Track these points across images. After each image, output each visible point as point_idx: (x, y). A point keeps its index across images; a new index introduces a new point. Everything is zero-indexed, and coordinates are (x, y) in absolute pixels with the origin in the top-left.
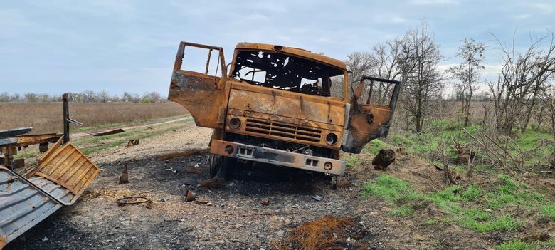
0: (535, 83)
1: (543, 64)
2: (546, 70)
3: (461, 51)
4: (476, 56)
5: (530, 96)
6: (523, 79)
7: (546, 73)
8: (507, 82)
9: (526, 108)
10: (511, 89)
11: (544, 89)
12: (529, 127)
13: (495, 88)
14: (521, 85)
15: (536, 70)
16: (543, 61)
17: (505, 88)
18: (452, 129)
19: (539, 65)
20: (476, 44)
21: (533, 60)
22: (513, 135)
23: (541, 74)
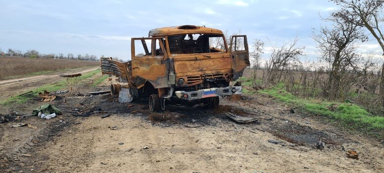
0: (284, 62)
1: (288, 53)
2: (289, 56)
3: (254, 44)
4: (260, 47)
5: (281, 68)
6: (279, 60)
7: (289, 58)
8: (273, 61)
9: (280, 72)
10: (274, 63)
11: (287, 65)
12: (280, 81)
13: (268, 63)
14: (278, 62)
15: (285, 56)
16: (287, 52)
17: (272, 63)
18: (248, 81)
19: (286, 54)
20: (261, 42)
21: (283, 51)
22: (274, 84)
23: (286, 58)
